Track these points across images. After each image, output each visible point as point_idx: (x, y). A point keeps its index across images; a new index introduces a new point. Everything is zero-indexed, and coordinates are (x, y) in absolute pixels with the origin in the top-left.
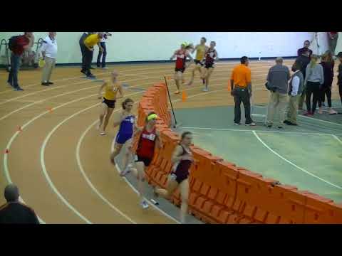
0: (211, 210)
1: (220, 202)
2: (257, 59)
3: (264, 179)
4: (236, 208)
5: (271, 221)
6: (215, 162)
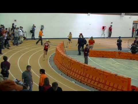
0: (77, 76)
4: (84, 75)
6: (78, 62)
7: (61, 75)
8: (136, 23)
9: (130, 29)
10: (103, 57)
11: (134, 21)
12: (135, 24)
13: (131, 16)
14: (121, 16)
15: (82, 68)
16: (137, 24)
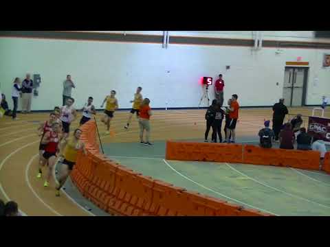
0: (126, 210)
1: (140, 206)
2: (165, 109)
3: (174, 187)
5: (171, 214)
6: (135, 175)
7: (90, 210)
8: (294, 68)
9: (277, 84)
10: (204, 160)
11: (287, 63)
12: (291, 70)
13: (281, 49)
14: (252, 50)
15: (146, 191)
16: (296, 70)
